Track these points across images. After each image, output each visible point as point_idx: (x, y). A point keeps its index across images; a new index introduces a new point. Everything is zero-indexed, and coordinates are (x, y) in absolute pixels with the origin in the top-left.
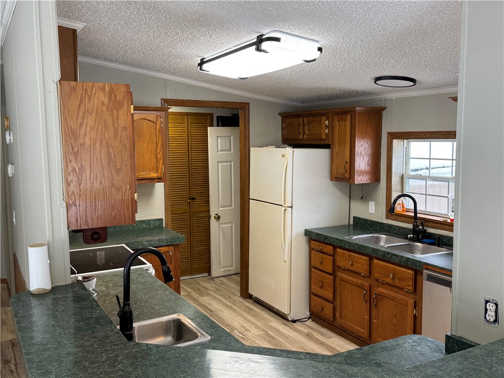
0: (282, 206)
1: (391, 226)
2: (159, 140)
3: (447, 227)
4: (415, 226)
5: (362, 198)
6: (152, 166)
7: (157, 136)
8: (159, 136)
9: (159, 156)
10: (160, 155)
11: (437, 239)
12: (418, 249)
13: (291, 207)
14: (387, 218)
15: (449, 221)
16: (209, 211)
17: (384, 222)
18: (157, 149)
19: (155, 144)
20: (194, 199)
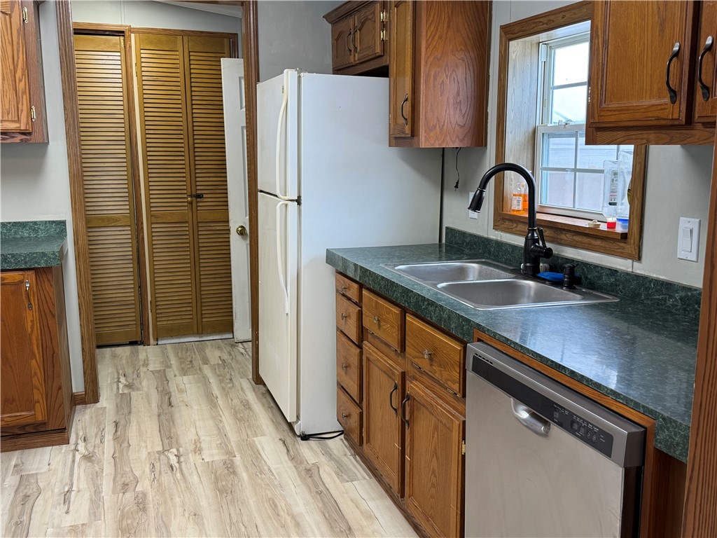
0: (276, 196)
1: (499, 244)
2: (18, 51)
3: (598, 242)
4: (530, 241)
5: (456, 187)
6: (7, 107)
7: (15, 43)
8: (18, 43)
9: (21, 86)
10: (23, 83)
11: (567, 271)
12: (526, 293)
13: (299, 201)
14: (496, 227)
15: (603, 227)
16: (228, 222)
17: (492, 237)
18: (15, 72)
19: (11, 60)
20: (200, 196)
